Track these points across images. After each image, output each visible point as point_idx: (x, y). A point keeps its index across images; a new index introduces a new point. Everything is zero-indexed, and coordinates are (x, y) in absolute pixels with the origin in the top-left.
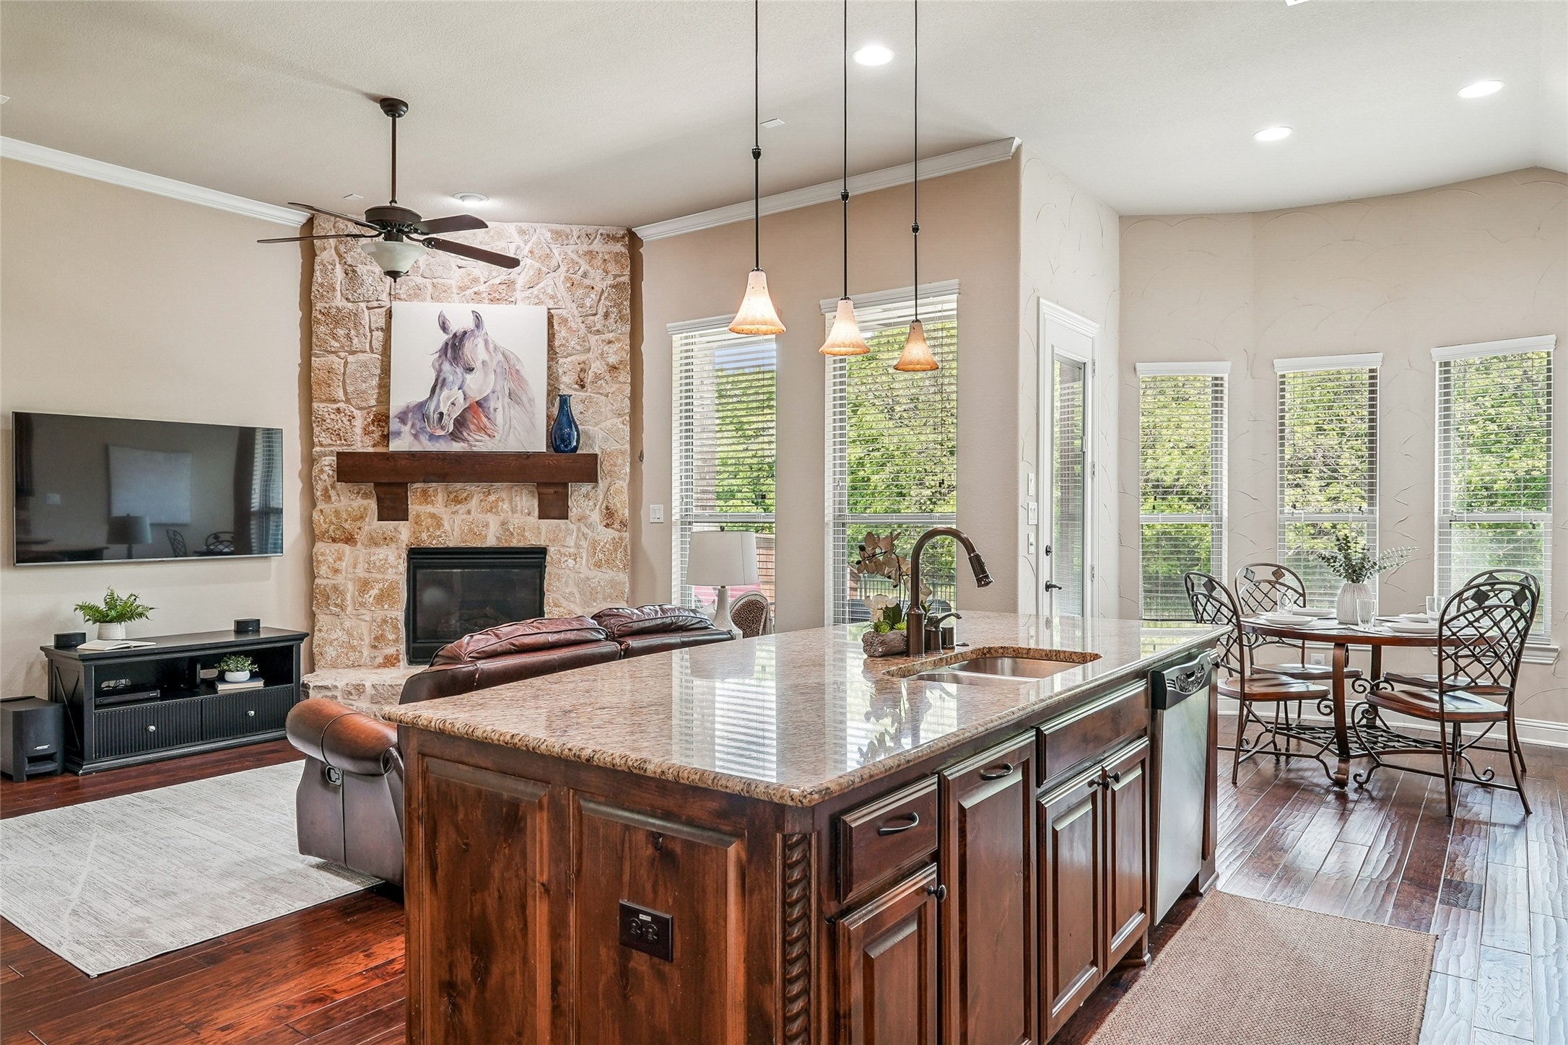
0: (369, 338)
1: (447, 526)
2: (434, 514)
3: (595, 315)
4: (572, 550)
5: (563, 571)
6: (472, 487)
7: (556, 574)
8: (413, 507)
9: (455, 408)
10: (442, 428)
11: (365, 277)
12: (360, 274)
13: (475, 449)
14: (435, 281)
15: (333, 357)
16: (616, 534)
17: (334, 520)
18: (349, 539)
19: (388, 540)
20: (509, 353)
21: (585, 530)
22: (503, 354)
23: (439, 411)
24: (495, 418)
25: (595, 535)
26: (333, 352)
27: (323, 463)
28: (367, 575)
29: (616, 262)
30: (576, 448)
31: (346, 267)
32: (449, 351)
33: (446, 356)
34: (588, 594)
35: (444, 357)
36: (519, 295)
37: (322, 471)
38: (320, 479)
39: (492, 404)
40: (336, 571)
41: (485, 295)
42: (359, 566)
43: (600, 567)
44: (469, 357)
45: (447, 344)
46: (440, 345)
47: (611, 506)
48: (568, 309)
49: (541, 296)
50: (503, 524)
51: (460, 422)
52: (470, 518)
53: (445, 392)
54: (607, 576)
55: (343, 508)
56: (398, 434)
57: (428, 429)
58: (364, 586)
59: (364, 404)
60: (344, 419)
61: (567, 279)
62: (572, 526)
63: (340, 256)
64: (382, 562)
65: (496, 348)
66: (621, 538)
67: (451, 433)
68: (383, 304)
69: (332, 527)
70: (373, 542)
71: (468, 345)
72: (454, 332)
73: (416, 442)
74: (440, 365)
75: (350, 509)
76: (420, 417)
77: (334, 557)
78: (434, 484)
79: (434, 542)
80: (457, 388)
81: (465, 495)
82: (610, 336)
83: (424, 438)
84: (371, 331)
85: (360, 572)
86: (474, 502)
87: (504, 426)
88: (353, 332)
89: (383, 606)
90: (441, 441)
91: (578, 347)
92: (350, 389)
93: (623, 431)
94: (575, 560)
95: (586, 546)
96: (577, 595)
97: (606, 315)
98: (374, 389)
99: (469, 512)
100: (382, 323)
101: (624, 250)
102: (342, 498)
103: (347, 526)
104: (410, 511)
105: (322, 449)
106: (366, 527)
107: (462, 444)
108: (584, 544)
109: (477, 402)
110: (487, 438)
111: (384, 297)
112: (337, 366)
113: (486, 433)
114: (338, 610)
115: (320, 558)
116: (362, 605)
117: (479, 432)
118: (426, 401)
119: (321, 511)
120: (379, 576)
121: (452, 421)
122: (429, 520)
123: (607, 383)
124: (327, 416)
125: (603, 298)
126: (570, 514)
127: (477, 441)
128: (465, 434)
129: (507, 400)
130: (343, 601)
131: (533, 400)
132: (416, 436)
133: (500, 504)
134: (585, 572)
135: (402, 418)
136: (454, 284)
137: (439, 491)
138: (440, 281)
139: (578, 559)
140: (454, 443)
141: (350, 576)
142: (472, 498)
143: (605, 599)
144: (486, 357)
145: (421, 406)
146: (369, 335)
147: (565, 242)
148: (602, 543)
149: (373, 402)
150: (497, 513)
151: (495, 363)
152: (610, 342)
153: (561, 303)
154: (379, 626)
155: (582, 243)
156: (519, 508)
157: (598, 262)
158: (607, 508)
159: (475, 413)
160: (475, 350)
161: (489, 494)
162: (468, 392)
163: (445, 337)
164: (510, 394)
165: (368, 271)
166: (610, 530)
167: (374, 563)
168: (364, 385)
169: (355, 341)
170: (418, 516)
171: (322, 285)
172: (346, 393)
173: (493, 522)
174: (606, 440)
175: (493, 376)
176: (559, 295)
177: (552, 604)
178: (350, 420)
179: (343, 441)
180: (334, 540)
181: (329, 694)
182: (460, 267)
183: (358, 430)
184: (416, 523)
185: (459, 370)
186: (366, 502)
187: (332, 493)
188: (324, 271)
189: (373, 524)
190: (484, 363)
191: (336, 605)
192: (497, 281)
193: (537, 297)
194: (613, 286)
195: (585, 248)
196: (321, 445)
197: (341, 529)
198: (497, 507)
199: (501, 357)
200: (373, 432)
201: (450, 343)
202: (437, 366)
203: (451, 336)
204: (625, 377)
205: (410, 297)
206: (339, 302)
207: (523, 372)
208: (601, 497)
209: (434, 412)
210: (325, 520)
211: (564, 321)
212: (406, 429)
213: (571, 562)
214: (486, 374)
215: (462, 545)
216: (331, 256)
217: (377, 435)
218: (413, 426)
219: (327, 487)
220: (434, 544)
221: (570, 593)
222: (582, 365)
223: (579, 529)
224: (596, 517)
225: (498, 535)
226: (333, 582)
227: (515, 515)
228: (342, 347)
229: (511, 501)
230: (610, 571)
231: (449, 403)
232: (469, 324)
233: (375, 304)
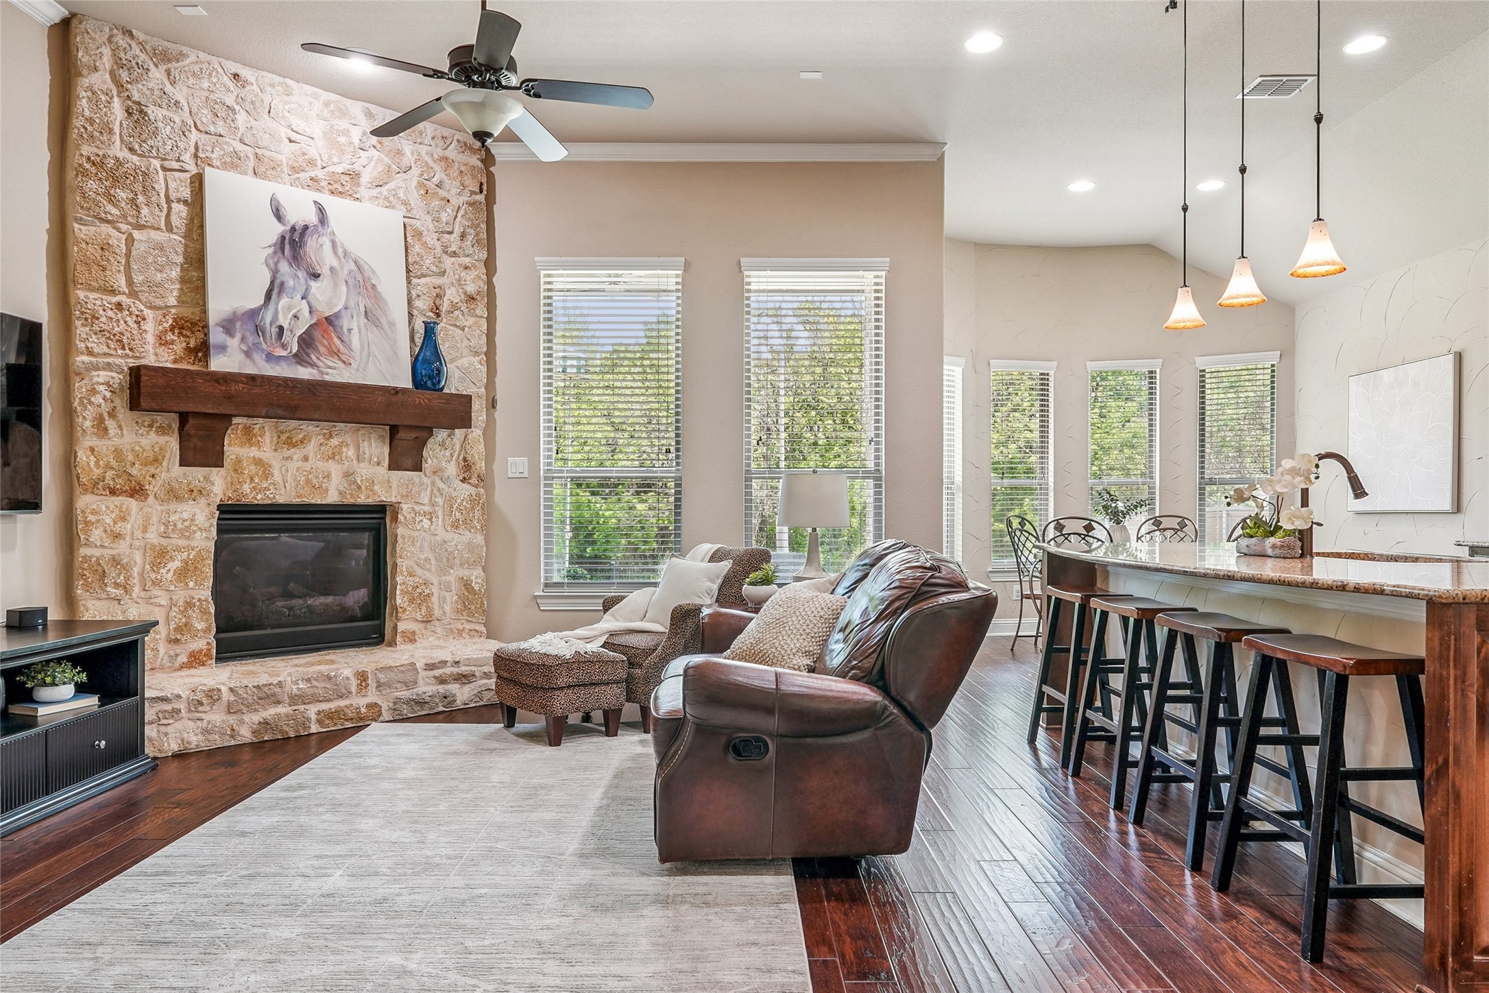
0: (165, 210)
1: (277, 476)
2: (260, 460)
3: (451, 233)
4: (427, 508)
5: (417, 534)
6: (308, 427)
7: (410, 537)
8: (232, 449)
9: (299, 323)
10: (284, 346)
11: (160, 125)
12: (152, 118)
13: (327, 378)
14: (258, 150)
15: (106, 229)
16: (473, 490)
17: (113, 463)
18: (137, 491)
19: (195, 493)
20: (362, 262)
21: (441, 485)
22: (356, 263)
23: (278, 324)
24: (350, 341)
25: (451, 490)
26: (108, 222)
27: (96, 379)
28: (164, 542)
29: (474, 177)
30: (443, 387)
31: (130, 103)
32: (287, 247)
33: (283, 252)
34: (445, 560)
35: (280, 254)
36: (363, 192)
37: (93, 391)
38: (91, 403)
39: (345, 323)
40: (117, 536)
41: (324, 183)
42: (152, 529)
43: (457, 528)
44: (313, 259)
45: (283, 238)
46: (273, 237)
47: (469, 458)
48: (424, 222)
49: (391, 199)
50: (347, 475)
51: (306, 341)
52: (307, 466)
53: (284, 301)
54: (464, 538)
55: (127, 447)
56: (223, 348)
57: (264, 346)
58: (160, 556)
59: (159, 302)
60: (128, 319)
61: (421, 185)
62: (425, 480)
63: (120, 86)
64: (187, 524)
65: (346, 253)
66: (478, 495)
67: (296, 355)
68: (187, 167)
69: (110, 474)
70: (173, 494)
71: (311, 244)
72: (292, 223)
73: (248, 362)
74: (276, 264)
75: (137, 448)
76: (252, 329)
77: (113, 516)
78: (261, 421)
79: (259, 497)
80: (299, 297)
81: (301, 436)
82: (467, 260)
83: (259, 358)
84: (169, 201)
85: (153, 537)
86: (311, 448)
87: (361, 352)
88: (141, 199)
89: (187, 584)
90: (283, 363)
91: (434, 268)
92: (138, 278)
93: (481, 372)
94: (430, 519)
95: (441, 504)
96: (433, 561)
97: (463, 236)
98: (173, 283)
99: (306, 459)
100: (186, 193)
101: (479, 164)
102: (125, 432)
103: (134, 472)
104: (226, 454)
105: (93, 359)
106: (163, 475)
107: (310, 370)
108: (440, 500)
109: (326, 318)
110: (341, 364)
111: (187, 157)
112: (116, 242)
113: (340, 359)
114: (119, 592)
115: (91, 518)
116: (157, 583)
117: (332, 356)
118: (260, 309)
119: (92, 450)
120: (182, 543)
121: (296, 339)
122: (253, 467)
123: (463, 315)
124: (101, 312)
125: (459, 215)
126: (424, 465)
127: (330, 367)
128: (313, 357)
129: (363, 320)
130: (127, 578)
131: (395, 325)
132: (248, 354)
133: (345, 450)
134: (442, 534)
135: (228, 326)
136: (284, 161)
137: (266, 429)
138: (268, 153)
139: (434, 519)
140: (300, 368)
141: (137, 543)
142: (310, 441)
143: (462, 565)
144: (335, 263)
145: (253, 314)
146: (165, 206)
147: (418, 140)
148: (459, 501)
149: (172, 301)
150: (340, 462)
151: (346, 271)
152: (466, 268)
153: (415, 212)
154: (181, 612)
155: (437, 146)
156: (367, 456)
157: (454, 172)
158: (465, 460)
159: (325, 331)
160: (319, 250)
161: (331, 436)
162: (314, 304)
163: (278, 229)
164: (366, 312)
165: (164, 117)
166: (465, 486)
167: (175, 525)
168: (159, 275)
169: (145, 211)
170: (238, 461)
171: (91, 121)
172: (130, 282)
173: (336, 470)
174: (462, 380)
175: (344, 288)
176: (412, 202)
177: (406, 573)
178: (138, 323)
179: (128, 351)
180: (113, 492)
181: (168, 707)
182: (291, 141)
183: (150, 338)
184: (236, 471)
185: (301, 274)
186: (162, 440)
187: (110, 424)
188: (94, 100)
189: (174, 471)
190: (332, 269)
191: (117, 585)
192: (339, 169)
193: (386, 198)
194: (471, 204)
195: (439, 152)
196: (90, 353)
197: (125, 477)
198: (340, 453)
199: (353, 267)
200: (172, 342)
201: (287, 237)
202: (272, 265)
203: (288, 228)
204: (481, 310)
205: (226, 166)
206: (117, 150)
207: (380, 288)
208: (458, 447)
209: (271, 325)
210: (97, 463)
211: (419, 234)
212: (234, 343)
213: (426, 523)
214: (336, 285)
215: (297, 501)
216: (104, 82)
217: (179, 347)
218: (243, 339)
219: (101, 415)
220: (260, 499)
221: (426, 560)
222: (437, 290)
223: (433, 483)
224: (452, 469)
225: (342, 489)
226: (113, 552)
227: (362, 465)
228: (124, 216)
229: (358, 447)
230: (467, 533)
231: (290, 316)
232: (312, 218)
233: (176, 165)
